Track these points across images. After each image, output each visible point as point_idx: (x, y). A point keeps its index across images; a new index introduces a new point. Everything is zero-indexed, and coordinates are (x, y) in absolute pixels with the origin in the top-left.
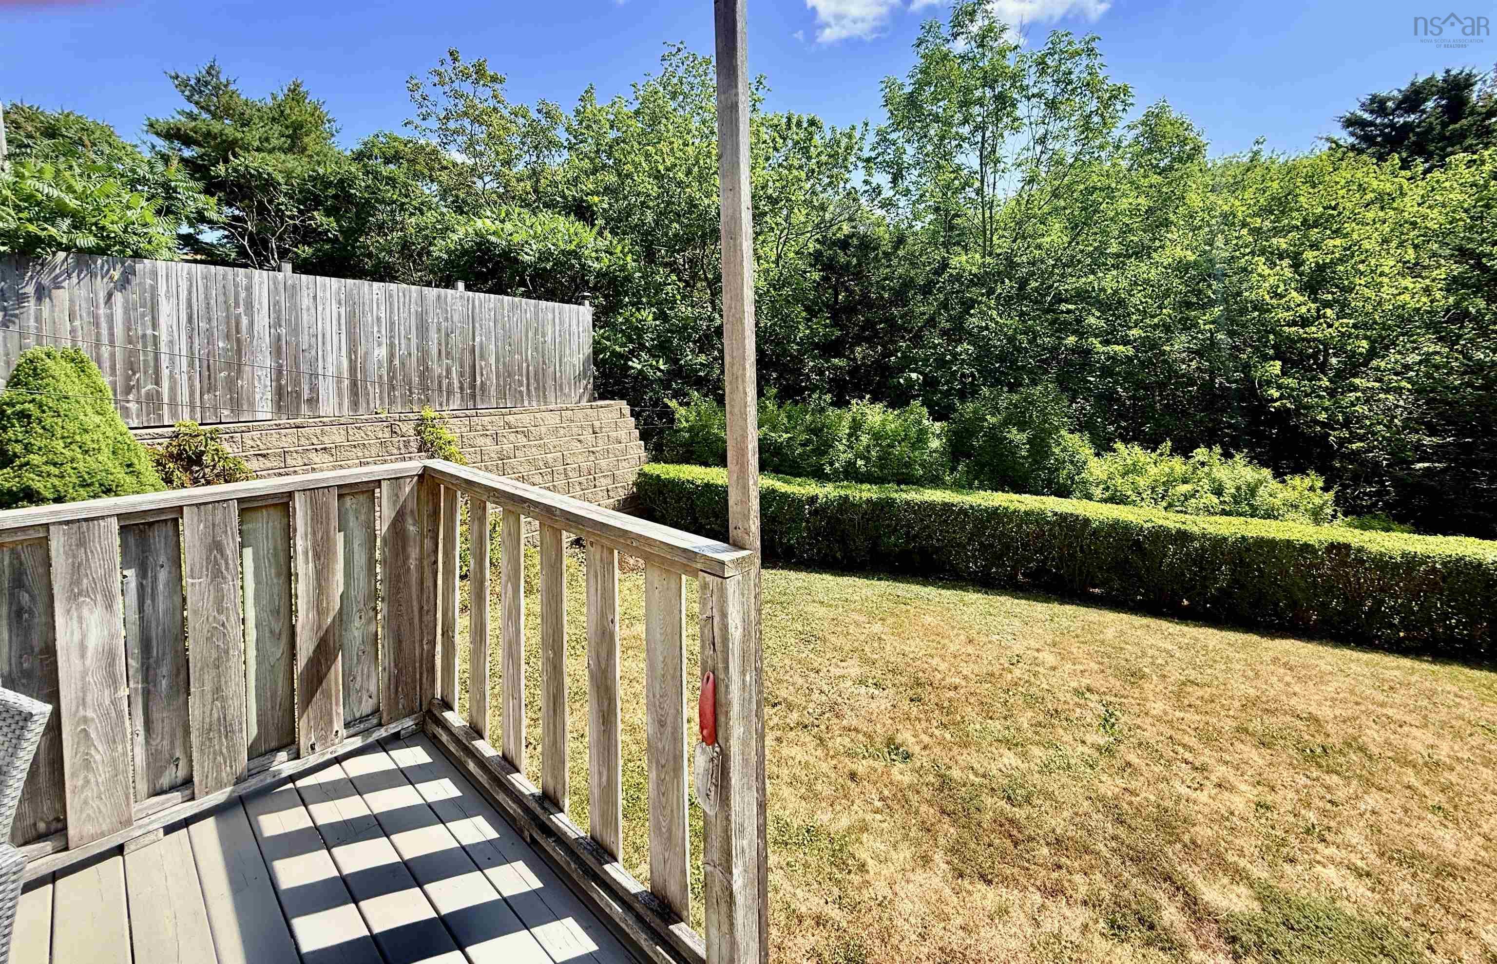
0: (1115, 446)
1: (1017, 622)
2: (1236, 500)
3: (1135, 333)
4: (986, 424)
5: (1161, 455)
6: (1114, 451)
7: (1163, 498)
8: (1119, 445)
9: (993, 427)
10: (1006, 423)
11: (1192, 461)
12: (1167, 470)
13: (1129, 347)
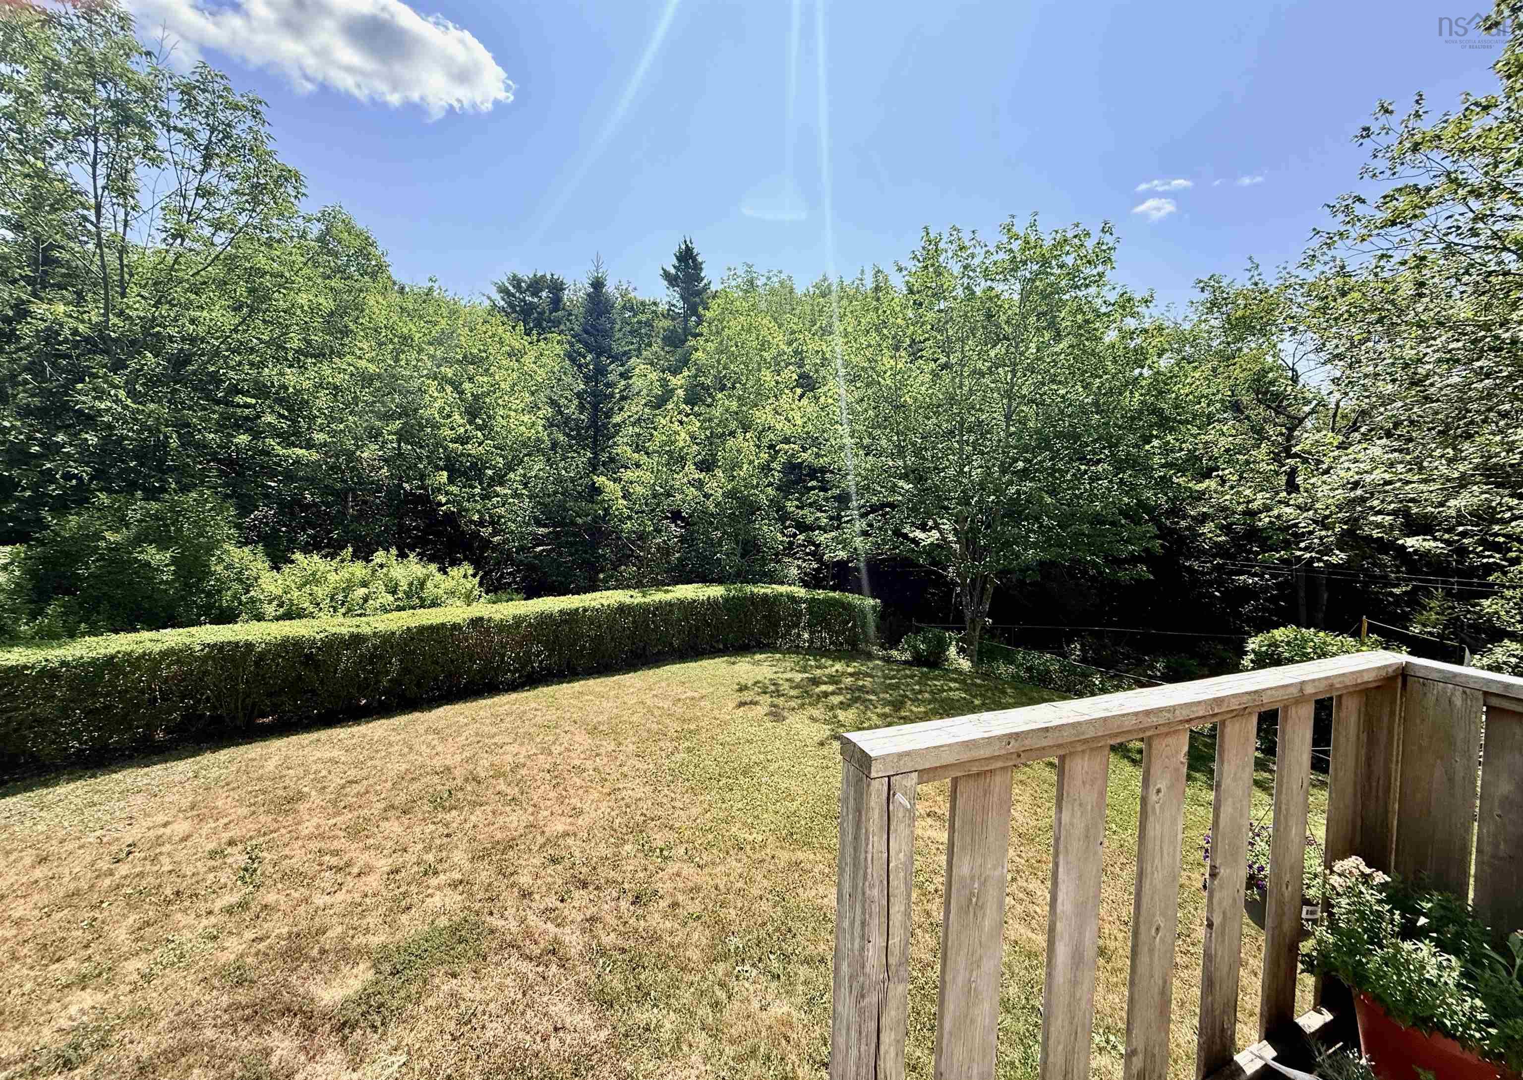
0: (293, 557)
1: (139, 799)
2: (408, 595)
3: (320, 437)
4: (103, 544)
5: (342, 561)
6: (292, 562)
7: (342, 604)
8: (298, 556)
9: (115, 548)
10: (138, 541)
11: (371, 564)
12: (347, 575)
13: (313, 451)
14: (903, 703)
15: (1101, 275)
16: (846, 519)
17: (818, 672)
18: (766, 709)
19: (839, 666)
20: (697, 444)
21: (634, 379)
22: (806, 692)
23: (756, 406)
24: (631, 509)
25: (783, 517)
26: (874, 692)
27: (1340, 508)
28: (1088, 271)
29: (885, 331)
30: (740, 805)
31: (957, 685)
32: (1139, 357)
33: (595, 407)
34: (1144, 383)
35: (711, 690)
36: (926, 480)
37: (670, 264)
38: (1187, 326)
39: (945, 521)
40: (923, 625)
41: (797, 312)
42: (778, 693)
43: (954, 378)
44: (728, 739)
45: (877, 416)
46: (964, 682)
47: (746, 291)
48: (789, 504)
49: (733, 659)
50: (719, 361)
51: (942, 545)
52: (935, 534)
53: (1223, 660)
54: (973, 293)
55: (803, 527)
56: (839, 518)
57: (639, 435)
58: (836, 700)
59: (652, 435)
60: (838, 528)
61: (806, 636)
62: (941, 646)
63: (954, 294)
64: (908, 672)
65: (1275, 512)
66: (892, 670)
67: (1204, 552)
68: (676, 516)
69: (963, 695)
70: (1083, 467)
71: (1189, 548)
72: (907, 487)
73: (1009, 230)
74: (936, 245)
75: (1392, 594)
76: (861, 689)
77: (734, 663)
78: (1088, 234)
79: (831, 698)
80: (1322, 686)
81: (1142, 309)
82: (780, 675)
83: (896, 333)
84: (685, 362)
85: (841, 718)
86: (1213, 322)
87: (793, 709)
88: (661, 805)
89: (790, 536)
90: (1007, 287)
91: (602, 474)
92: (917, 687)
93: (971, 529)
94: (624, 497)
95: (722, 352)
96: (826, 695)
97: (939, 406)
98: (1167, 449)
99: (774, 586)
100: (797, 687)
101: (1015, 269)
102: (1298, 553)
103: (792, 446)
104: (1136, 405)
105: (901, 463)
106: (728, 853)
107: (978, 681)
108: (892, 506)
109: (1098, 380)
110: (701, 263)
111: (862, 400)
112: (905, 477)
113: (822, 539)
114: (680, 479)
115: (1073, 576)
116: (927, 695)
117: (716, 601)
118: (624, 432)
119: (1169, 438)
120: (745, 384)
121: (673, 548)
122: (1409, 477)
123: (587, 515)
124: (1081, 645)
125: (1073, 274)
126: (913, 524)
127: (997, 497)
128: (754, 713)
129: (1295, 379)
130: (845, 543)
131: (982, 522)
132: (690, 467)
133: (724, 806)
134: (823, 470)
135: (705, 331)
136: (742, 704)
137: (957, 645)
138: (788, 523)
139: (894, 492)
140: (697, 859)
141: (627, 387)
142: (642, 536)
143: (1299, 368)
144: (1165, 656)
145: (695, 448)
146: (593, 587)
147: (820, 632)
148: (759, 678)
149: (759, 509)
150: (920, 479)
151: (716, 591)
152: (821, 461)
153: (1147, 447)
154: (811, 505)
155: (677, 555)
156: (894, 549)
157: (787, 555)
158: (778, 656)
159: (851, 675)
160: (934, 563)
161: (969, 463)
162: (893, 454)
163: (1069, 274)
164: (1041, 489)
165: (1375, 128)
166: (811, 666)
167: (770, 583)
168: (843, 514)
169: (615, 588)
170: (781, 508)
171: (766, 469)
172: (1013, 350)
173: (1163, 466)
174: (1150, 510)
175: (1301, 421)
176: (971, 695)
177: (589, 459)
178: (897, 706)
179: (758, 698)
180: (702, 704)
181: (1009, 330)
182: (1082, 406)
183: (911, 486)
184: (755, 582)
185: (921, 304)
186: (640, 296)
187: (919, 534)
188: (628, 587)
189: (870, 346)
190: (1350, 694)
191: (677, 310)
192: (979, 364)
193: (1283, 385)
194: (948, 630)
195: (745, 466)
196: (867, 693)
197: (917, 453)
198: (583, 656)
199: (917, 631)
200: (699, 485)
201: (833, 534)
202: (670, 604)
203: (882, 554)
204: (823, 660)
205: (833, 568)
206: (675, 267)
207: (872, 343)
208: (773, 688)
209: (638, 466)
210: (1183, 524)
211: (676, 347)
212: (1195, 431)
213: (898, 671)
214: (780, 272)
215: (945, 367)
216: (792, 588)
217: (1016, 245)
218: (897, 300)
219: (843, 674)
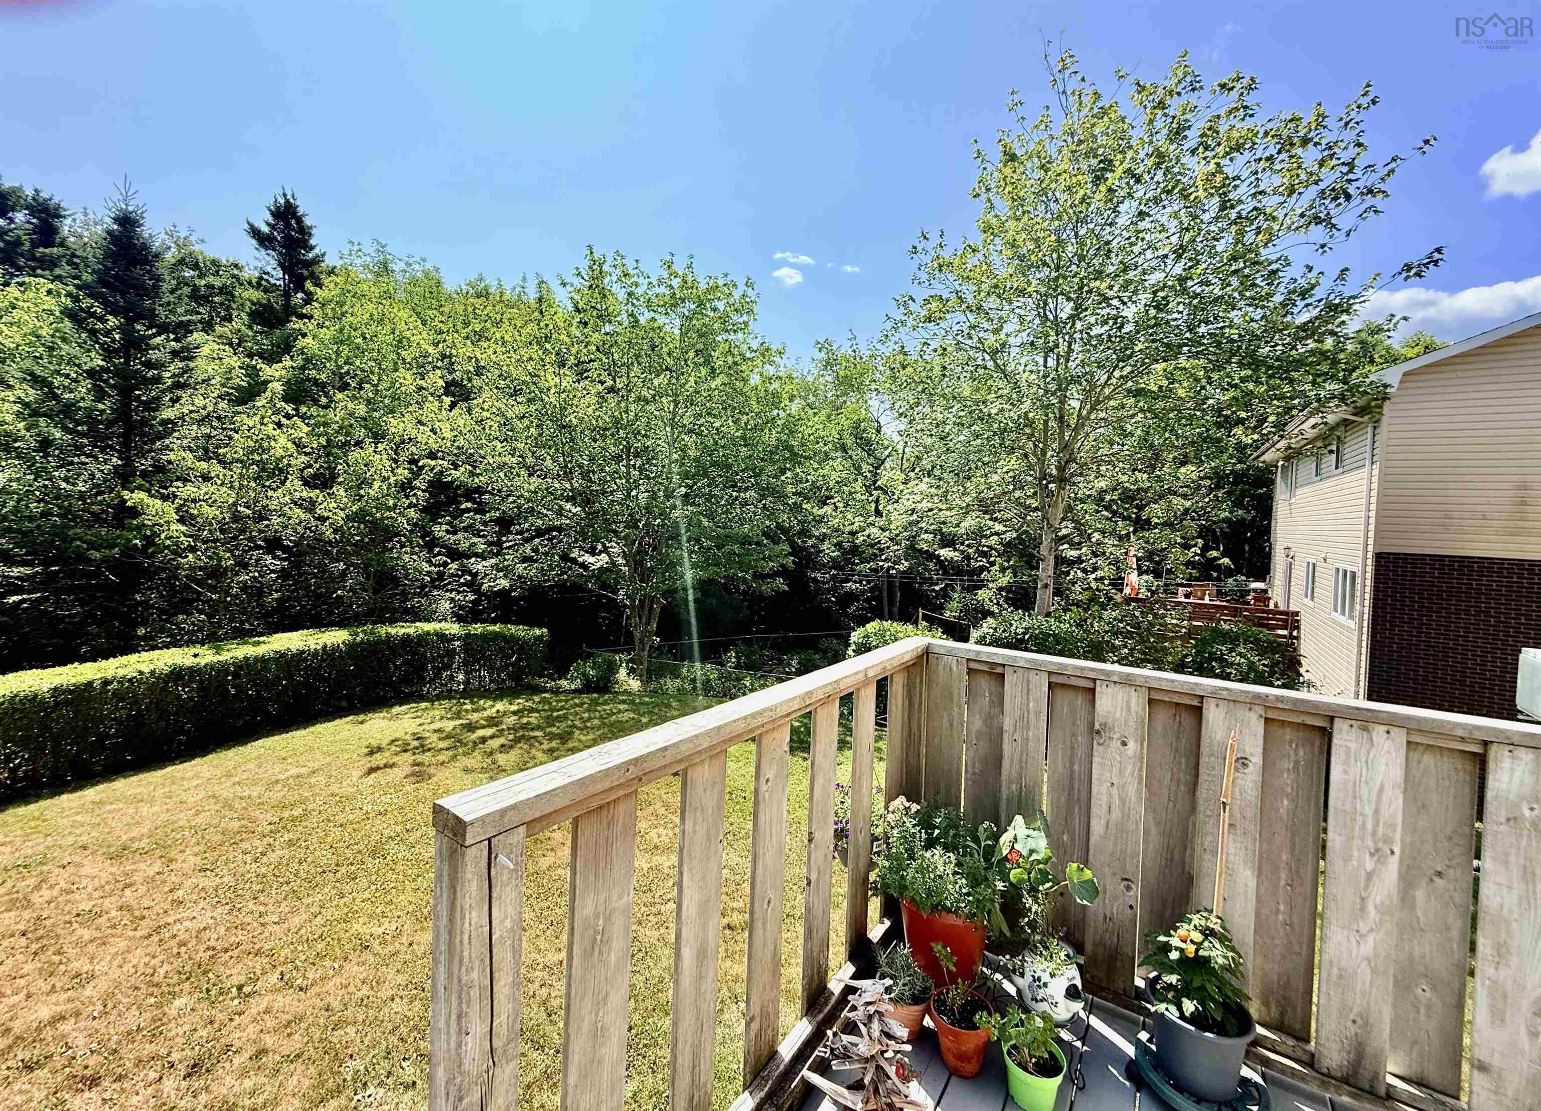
14: (571, 733)
15: (746, 324)
16: (508, 544)
17: (475, 716)
18: (408, 770)
19: (500, 706)
20: (306, 454)
21: (199, 362)
22: (460, 741)
23: (392, 412)
24: (196, 538)
25: (431, 544)
26: (539, 728)
27: (905, 529)
28: (735, 318)
29: (548, 346)
30: (367, 895)
31: (626, 706)
32: (775, 400)
33: (126, 393)
34: (779, 422)
35: (328, 759)
36: (594, 503)
37: (263, 221)
38: (810, 379)
39: (613, 544)
40: (595, 650)
41: (446, 309)
42: (423, 748)
43: (619, 402)
44: (351, 817)
45: (540, 435)
46: (633, 702)
47: (379, 275)
48: (436, 528)
49: (361, 717)
50: (338, 353)
51: (612, 567)
52: (604, 558)
53: (836, 652)
54: (637, 321)
55: (454, 554)
56: (499, 543)
57: (209, 437)
58: (495, 743)
59: (230, 438)
60: (496, 555)
61: (461, 677)
62: (612, 669)
63: (619, 319)
64: (577, 701)
65: (866, 533)
66: (561, 701)
67: (824, 565)
68: (273, 545)
69: (632, 715)
70: (734, 494)
71: (814, 562)
72: (574, 510)
73: (669, 267)
74: (600, 265)
75: (934, 590)
76: (524, 727)
77: (362, 723)
78: (735, 285)
79: (490, 742)
80: (878, 669)
81: (777, 359)
82: (426, 727)
83: (560, 349)
84: (286, 347)
85: (501, 763)
86: (827, 378)
87: (442, 763)
88: (243, 926)
89: (439, 565)
90: (668, 321)
91: (140, 488)
92: (586, 715)
93: (638, 552)
94: (181, 521)
95: (342, 342)
96: (484, 740)
97: (605, 429)
98: (797, 480)
99: (418, 624)
100: (448, 737)
101: (675, 305)
102: (881, 564)
103: (441, 462)
104: (774, 442)
105: (568, 486)
106: (346, 959)
107: (647, 699)
108: (559, 529)
109: (745, 417)
110: (311, 228)
111: (523, 417)
112: (571, 499)
113: (480, 567)
114: (277, 498)
115: (728, 591)
116: (596, 722)
117: (335, 649)
118: (184, 431)
119: (798, 470)
120: (376, 386)
121: (269, 587)
122: (940, 505)
123: (111, 547)
124: (736, 653)
125: (724, 319)
126: (581, 548)
127: (663, 521)
128: (389, 779)
129: (878, 431)
130: (507, 571)
131: (650, 546)
132: (294, 483)
133: (342, 901)
134: (479, 490)
135: (317, 313)
136: (372, 770)
137: (627, 667)
138: (437, 550)
139: (561, 515)
140: (299, 982)
141: (186, 370)
142: (216, 573)
143: (882, 421)
144: (798, 653)
145: (304, 459)
146: (127, 647)
147: (479, 670)
148: (397, 735)
149: (397, 535)
150: (587, 502)
151: (337, 637)
152: (477, 480)
153: (783, 478)
154: (465, 529)
155: (276, 595)
156: (563, 573)
157: (437, 588)
158: (424, 705)
159: (514, 713)
160: (604, 586)
161: (636, 487)
162: (559, 475)
163: (720, 318)
164: (700, 513)
165: (919, 249)
166: (467, 711)
167: (413, 622)
168: (504, 539)
169: (167, 646)
170: (426, 533)
171: (405, 487)
172: (674, 381)
173: (794, 494)
174: (785, 531)
175: (883, 462)
176: (639, 714)
177: (116, 467)
178: (564, 737)
179: (395, 759)
180: (313, 780)
181: (670, 361)
182: (733, 438)
183: (579, 509)
184: (392, 621)
185: (586, 324)
186: (208, 251)
187: (588, 559)
188: (190, 643)
189: (531, 359)
190: (899, 671)
191: (273, 281)
192: (644, 393)
193: (871, 435)
194: (618, 652)
195: (376, 485)
196: (532, 729)
197: (584, 475)
198: (104, 748)
199: (589, 656)
200: (310, 506)
201: (493, 561)
202: (263, 660)
203: (549, 580)
204: (482, 702)
205: (495, 599)
206: (269, 224)
207: (534, 356)
208: (416, 743)
209: (206, 478)
210: (810, 543)
211: (272, 327)
212: (816, 466)
213: (566, 701)
214: (425, 260)
215: (611, 390)
216: (443, 625)
217: (676, 283)
218: (560, 315)
219: (505, 713)
